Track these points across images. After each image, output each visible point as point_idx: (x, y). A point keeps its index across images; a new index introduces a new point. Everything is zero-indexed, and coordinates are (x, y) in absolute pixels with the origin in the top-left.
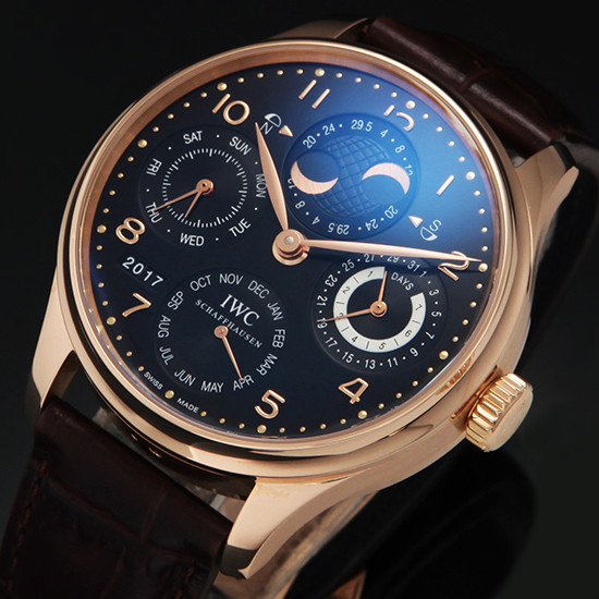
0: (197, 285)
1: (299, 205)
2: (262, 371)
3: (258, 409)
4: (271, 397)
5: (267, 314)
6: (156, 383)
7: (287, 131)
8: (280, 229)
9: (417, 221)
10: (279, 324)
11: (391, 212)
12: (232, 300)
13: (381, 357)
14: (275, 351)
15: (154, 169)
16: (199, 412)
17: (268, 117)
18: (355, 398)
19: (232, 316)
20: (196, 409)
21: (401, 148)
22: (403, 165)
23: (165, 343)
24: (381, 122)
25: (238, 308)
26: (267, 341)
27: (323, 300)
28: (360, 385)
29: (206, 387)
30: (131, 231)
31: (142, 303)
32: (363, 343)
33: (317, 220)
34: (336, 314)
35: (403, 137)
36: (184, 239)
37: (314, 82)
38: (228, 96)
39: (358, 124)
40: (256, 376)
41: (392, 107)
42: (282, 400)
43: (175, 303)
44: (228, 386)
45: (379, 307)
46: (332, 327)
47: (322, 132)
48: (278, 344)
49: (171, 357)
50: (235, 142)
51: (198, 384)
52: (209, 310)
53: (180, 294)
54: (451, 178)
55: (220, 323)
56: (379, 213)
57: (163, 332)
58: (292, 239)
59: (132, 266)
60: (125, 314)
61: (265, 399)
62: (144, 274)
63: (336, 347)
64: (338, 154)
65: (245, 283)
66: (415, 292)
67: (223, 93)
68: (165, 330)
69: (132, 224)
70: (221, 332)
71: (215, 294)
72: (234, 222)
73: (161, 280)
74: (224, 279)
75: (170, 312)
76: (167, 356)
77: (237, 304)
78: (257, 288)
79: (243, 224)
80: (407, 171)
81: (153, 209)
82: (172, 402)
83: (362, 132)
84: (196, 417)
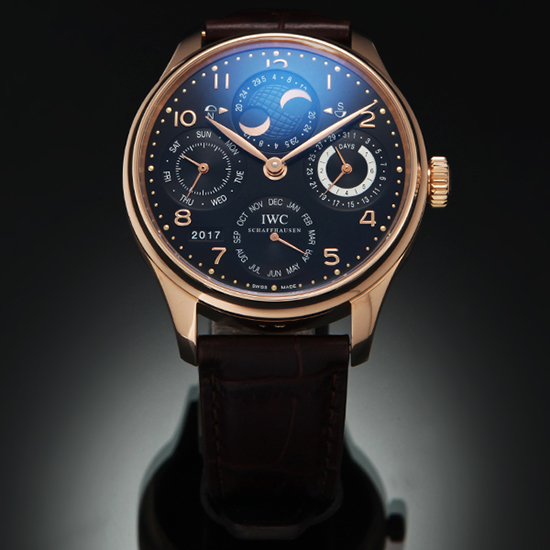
0: (241, 221)
1: (261, 144)
2: (312, 242)
3: (327, 263)
4: (329, 252)
5: (290, 212)
6: (262, 287)
7: (223, 110)
8: (263, 163)
9: (329, 110)
10: (302, 212)
11: (312, 115)
12: (266, 217)
13: (367, 193)
14: (311, 228)
15: (168, 177)
16: (297, 286)
17: (207, 109)
18: (373, 223)
19: (273, 225)
20: (294, 286)
21: (290, 79)
22: (297, 87)
23: (249, 263)
24: (268, 72)
25: (272, 219)
26: (301, 224)
27: (313, 184)
28: (369, 214)
29: (290, 271)
30: (183, 218)
31: (220, 251)
32: (352, 192)
33: (276, 146)
34: (327, 187)
35: (287, 72)
36: (214, 202)
37: (216, 75)
38: (176, 113)
39: (257, 82)
40: (311, 247)
41: (268, 61)
42: (335, 250)
43: (237, 238)
44: (301, 263)
45: (347, 167)
46: (330, 195)
47: (241, 98)
48: (310, 223)
49: (258, 268)
50: (199, 134)
51: (284, 273)
52: (258, 230)
53: (236, 233)
54: (329, 76)
55: (270, 233)
56: (306, 120)
57: (243, 258)
58: (275, 163)
59: (197, 236)
60: (217, 262)
61: (326, 255)
62: (207, 235)
63: (340, 204)
64: (259, 104)
65: (266, 203)
66: (358, 148)
67: (173, 113)
68: (244, 256)
69: (180, 213)
70: (274, 237)
71: (254, 220)
72: (234, 176)
73: (219, 232)
74: (253, 209)
75: (238, 246)
76: (255, 269)
77: (271, 217)
78: (274, 202)
79: (239, 174)
80: (303, 89)
81: (185, 199)
82: (279, 290)
83: (262, 85)
84: (297, 289)
